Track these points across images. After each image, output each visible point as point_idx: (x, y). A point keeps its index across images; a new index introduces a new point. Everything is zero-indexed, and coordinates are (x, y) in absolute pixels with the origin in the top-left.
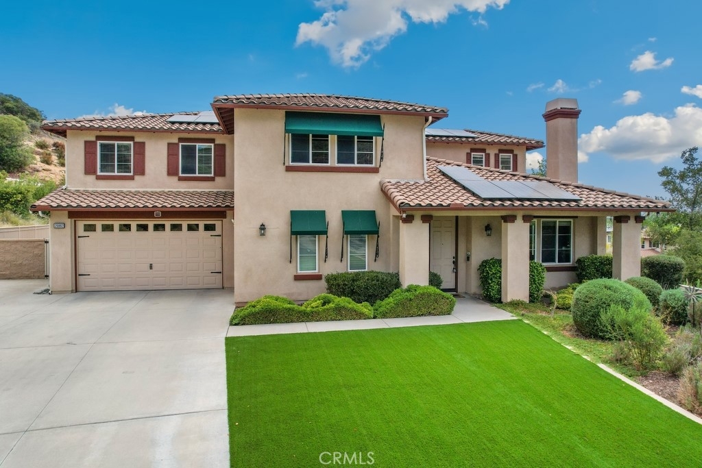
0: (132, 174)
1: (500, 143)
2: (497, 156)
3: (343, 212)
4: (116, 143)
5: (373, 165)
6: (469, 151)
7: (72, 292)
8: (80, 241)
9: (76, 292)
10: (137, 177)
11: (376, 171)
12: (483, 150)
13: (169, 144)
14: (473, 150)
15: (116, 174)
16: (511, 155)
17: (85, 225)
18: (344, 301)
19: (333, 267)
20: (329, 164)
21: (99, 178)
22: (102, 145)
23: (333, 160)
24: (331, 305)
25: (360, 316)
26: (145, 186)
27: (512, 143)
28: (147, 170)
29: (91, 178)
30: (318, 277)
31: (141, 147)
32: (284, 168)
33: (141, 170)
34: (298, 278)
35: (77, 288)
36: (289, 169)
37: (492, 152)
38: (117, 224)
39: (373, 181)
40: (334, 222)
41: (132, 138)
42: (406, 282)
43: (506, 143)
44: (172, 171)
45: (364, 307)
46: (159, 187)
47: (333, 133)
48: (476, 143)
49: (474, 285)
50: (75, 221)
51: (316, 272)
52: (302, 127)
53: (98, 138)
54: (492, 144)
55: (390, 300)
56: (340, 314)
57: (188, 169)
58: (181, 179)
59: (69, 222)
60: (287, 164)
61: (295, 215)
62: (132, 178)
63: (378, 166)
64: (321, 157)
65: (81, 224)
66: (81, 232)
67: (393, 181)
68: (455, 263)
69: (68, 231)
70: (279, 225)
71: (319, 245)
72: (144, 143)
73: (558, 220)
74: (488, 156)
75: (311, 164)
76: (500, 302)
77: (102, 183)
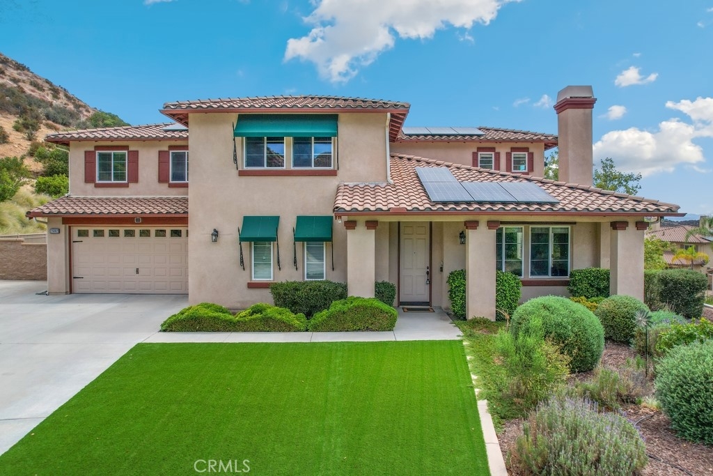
0: (126, 182)
1: (509, 140)
2: (508, 155)
3: (298, 218)
4: (112, 152)
5: (332, 168)
6: (476, 151)
7: (66, 293)
8: (76, 246)
9: (71, 293)
10: (131, 185)
11: (333, 173)
12: (492, 149)
13: (160, 152)
14: (480, 149)
15: (113, 182)
16: (526, 153)
17: (79, 231)
19: (289, 275)
20: (284, 168)
21: (97, 186)
22: (100, 155)
23: (288, 164)
26: (139, 193)
27: (525, 141)
28: (140, 178)
29: (91, 186)
31: (134, 155)
32: (236, 172)
33: (134, 178)
34: (252, 286)
35: (71, 290)
36: (242, 174)
37: (503, 151)
38: (107, 229)
39: (331, 184)
40: (287, 227)
41: (126, 147)
43: (517, 141)
44: (162, 178)
45: (297, 320)
46: (151, 194)
47: (288, 135)
48: (481, 141)
50: (70, 227)
51: (271, 279)
53: (97, 148)
54: (501, 141)
55: (326, 314)
56: (269, 325)
57: (178, 176)
58: (171, 186)
59: (63, 227)
60: (240, 169)
61: (248, 221)
62: (126, 186)
63: (336, 169)
64: (277, 161)
65: (76, 229)
66: (75, 237)
67: (352, 184)
68: (429, 273)
69: (63, 236)
70: (231, 231)
71: (271, 250)
72: (137, 152)
73: (551, 227)
74: (498, 155)
75: (265, 168)
76: (465, 319)
77: (101, 190)
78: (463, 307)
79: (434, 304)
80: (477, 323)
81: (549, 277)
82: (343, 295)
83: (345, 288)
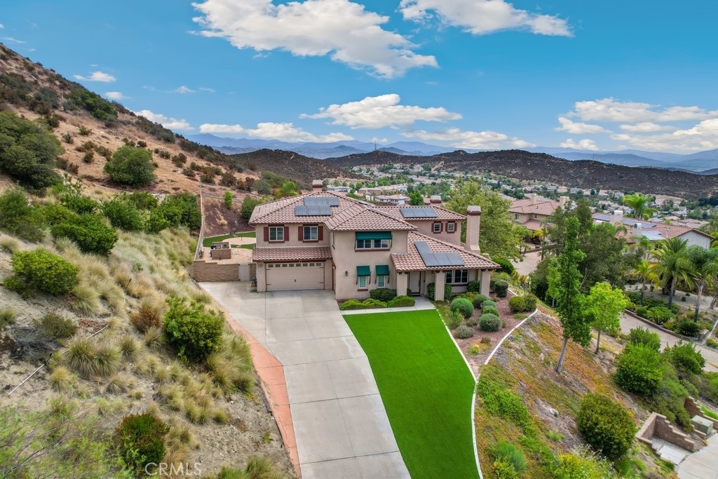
0: (283, 240)
2: (447, 224)
3: (376, 266)
4: (277, 227)
5: (388, 248)
6: (433, 223)
7: (265, 292)
8: (268, 270)
10: (285, 242)
11: (389, 250)
12: (440, 222)
13: (299, 227)
14: (435, 222)
15: (277, 240)
16: (454, 223)
17: (269, 265)
18: (377, 302)
19: (373, 287)
20: (371, 249)
21: (270, 242)
22: (270, 228)
23: (372, 247)
24: (373, 304)
25: (382, 307)
26: (290, 245)
28: (290, 239)
29: (267, 243)
30: (367, 290)
31: (287, 230)
32: (354, 251)
33: (287, 239)
34: (359, 290)
35: (267, 291)
36: (356, 251)
37: (444, 223)
39: (388, 254)
40: (373, 270)
41: (283, 225)
42: (399, 294)
44: (300, 239)
45: (382, 303)
46: (296, 246)
47: (373, 239)
49: (426, 293)
51: (365, 288)
52: (361, 238)
53: (269, 226)
54: (444, 220)
55: (393, 301)
56: (376, 306)
57: (307, 237)
58: (304, 242)
59: (264, 264)
60: (355, 249)
61: (359, 268)
62: (283, 242)
64: (368, 246)
65: (267, 265)
67: (395, 254)
68: (420, 283)
69: (264, 268)
70: (353, 272)
71: (367, 279)
72: (288, 228)
73: (462, 271)
74: (442, 224)
75: (364, 248)
76: (433, 300)
77: (271, 245)
78: (433, 296)
79: (421, 293)
80: (439, 302)
81: (461, 283)
82: (396, 295)
83: (395, 291)
